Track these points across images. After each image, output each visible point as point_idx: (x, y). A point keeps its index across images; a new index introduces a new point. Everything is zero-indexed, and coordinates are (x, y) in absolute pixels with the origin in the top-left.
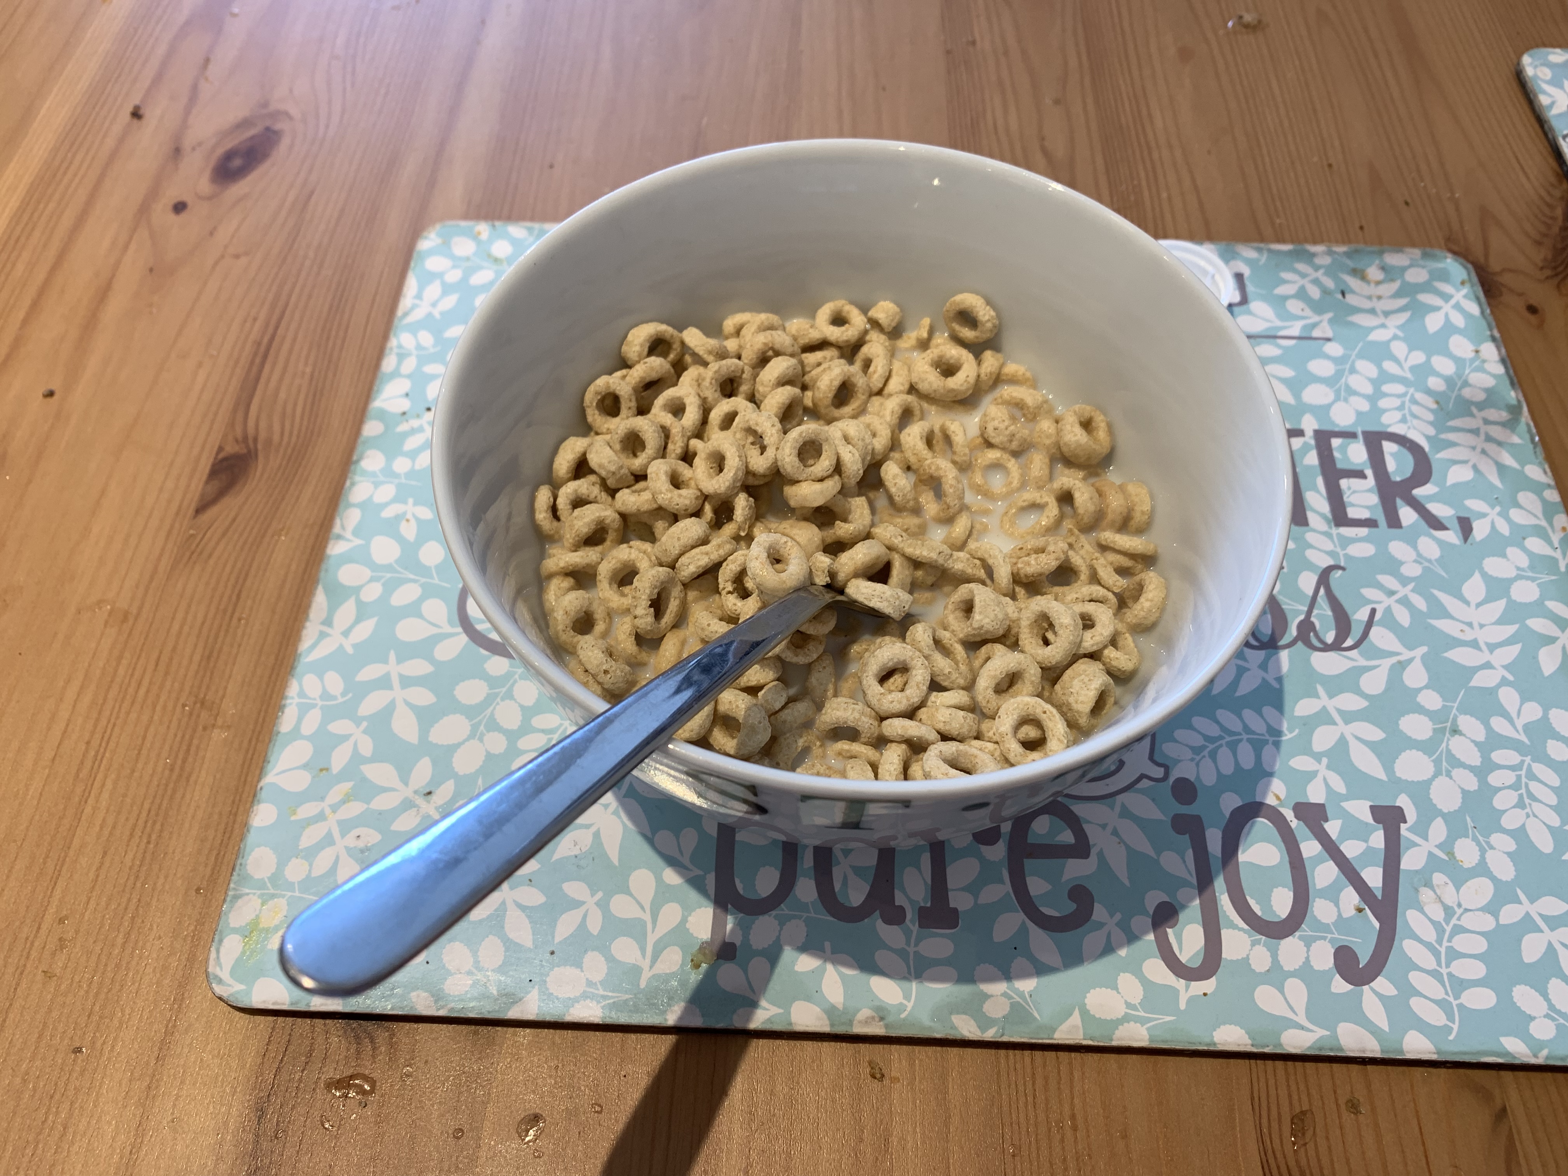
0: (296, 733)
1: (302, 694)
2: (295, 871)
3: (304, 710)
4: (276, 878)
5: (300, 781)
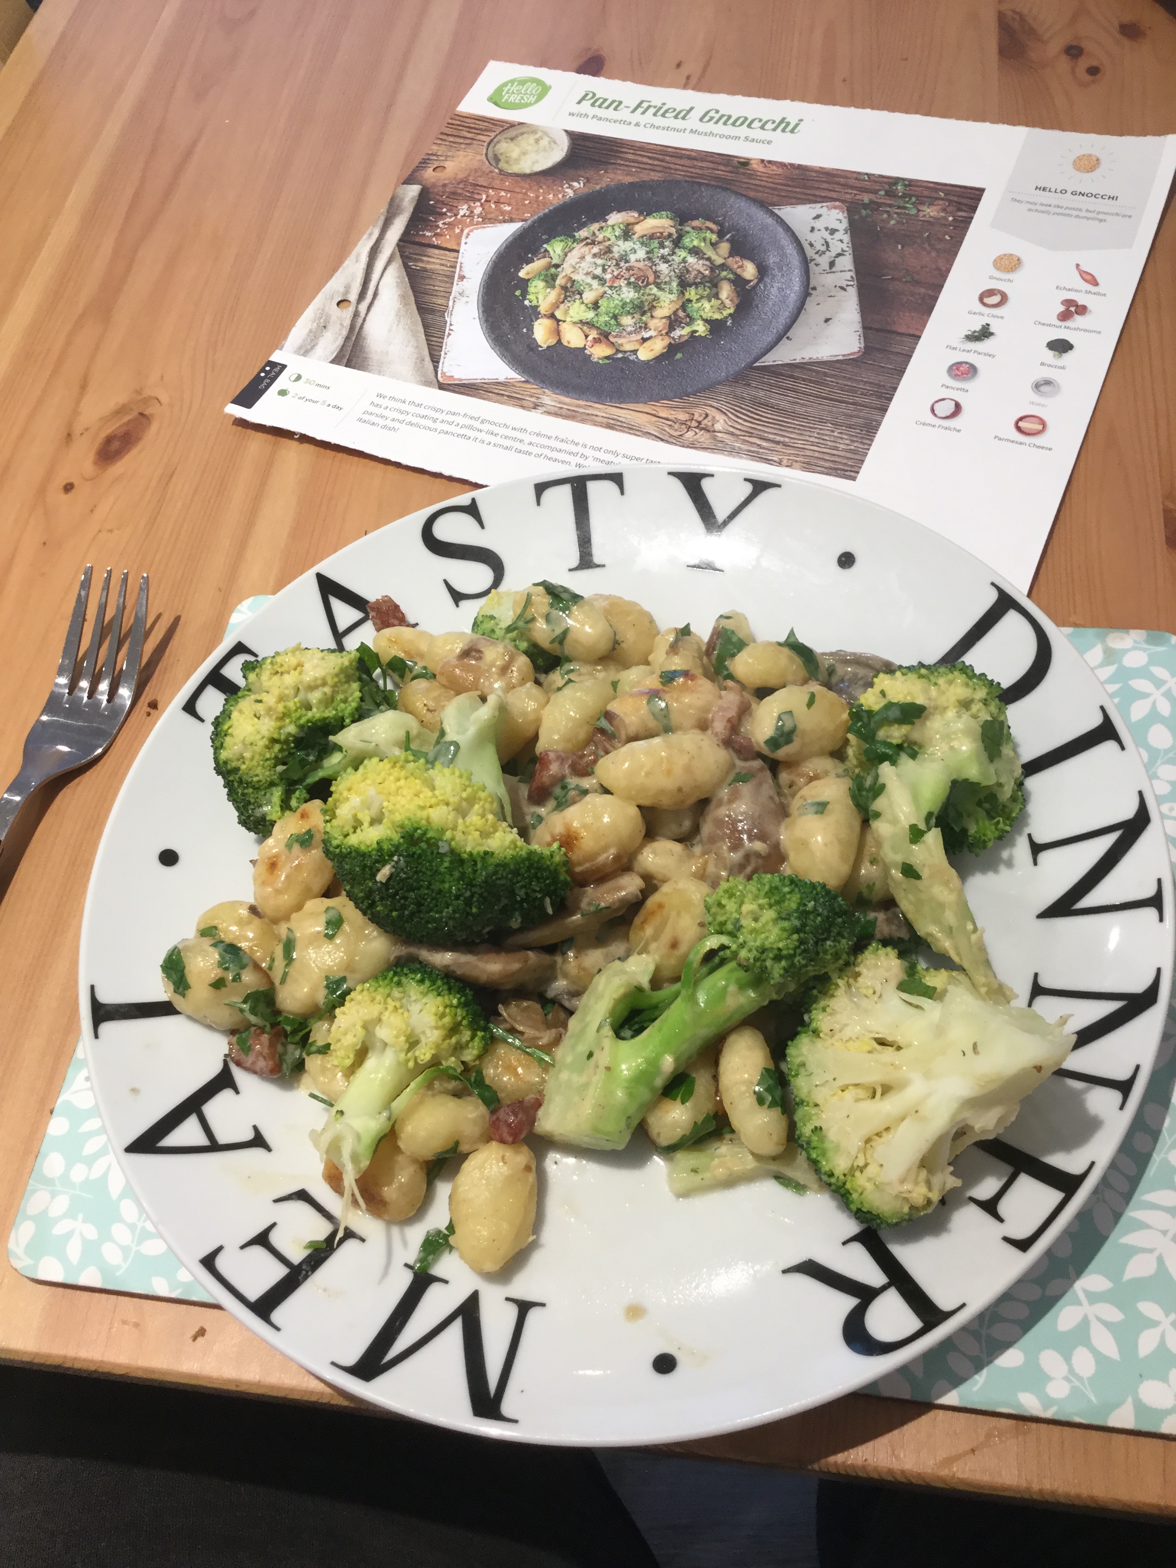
2: (78, 1173)
5: (89, 1101)
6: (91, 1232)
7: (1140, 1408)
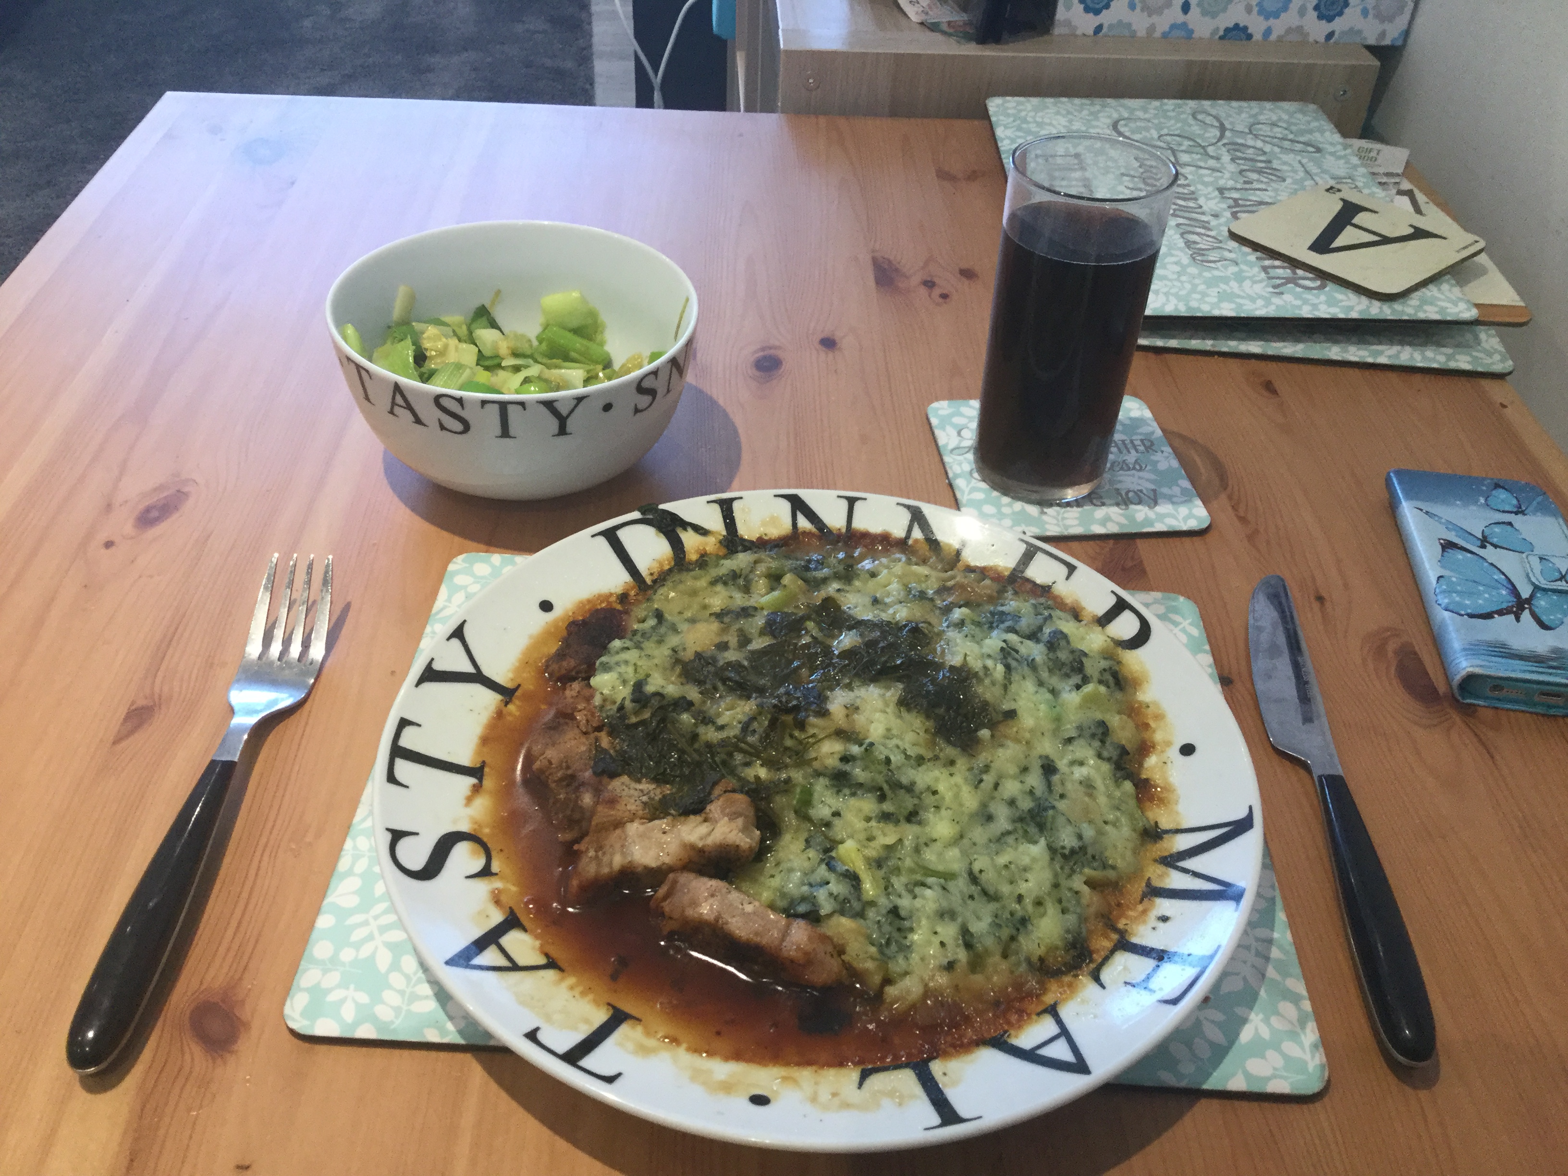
0: (350, 873)
1: (355, 848)
2: (347, 955)
3: (356, 858)
4: (334, 960)
5: (352, 901)
6: (363, 998)
7: (1248, 1076)
